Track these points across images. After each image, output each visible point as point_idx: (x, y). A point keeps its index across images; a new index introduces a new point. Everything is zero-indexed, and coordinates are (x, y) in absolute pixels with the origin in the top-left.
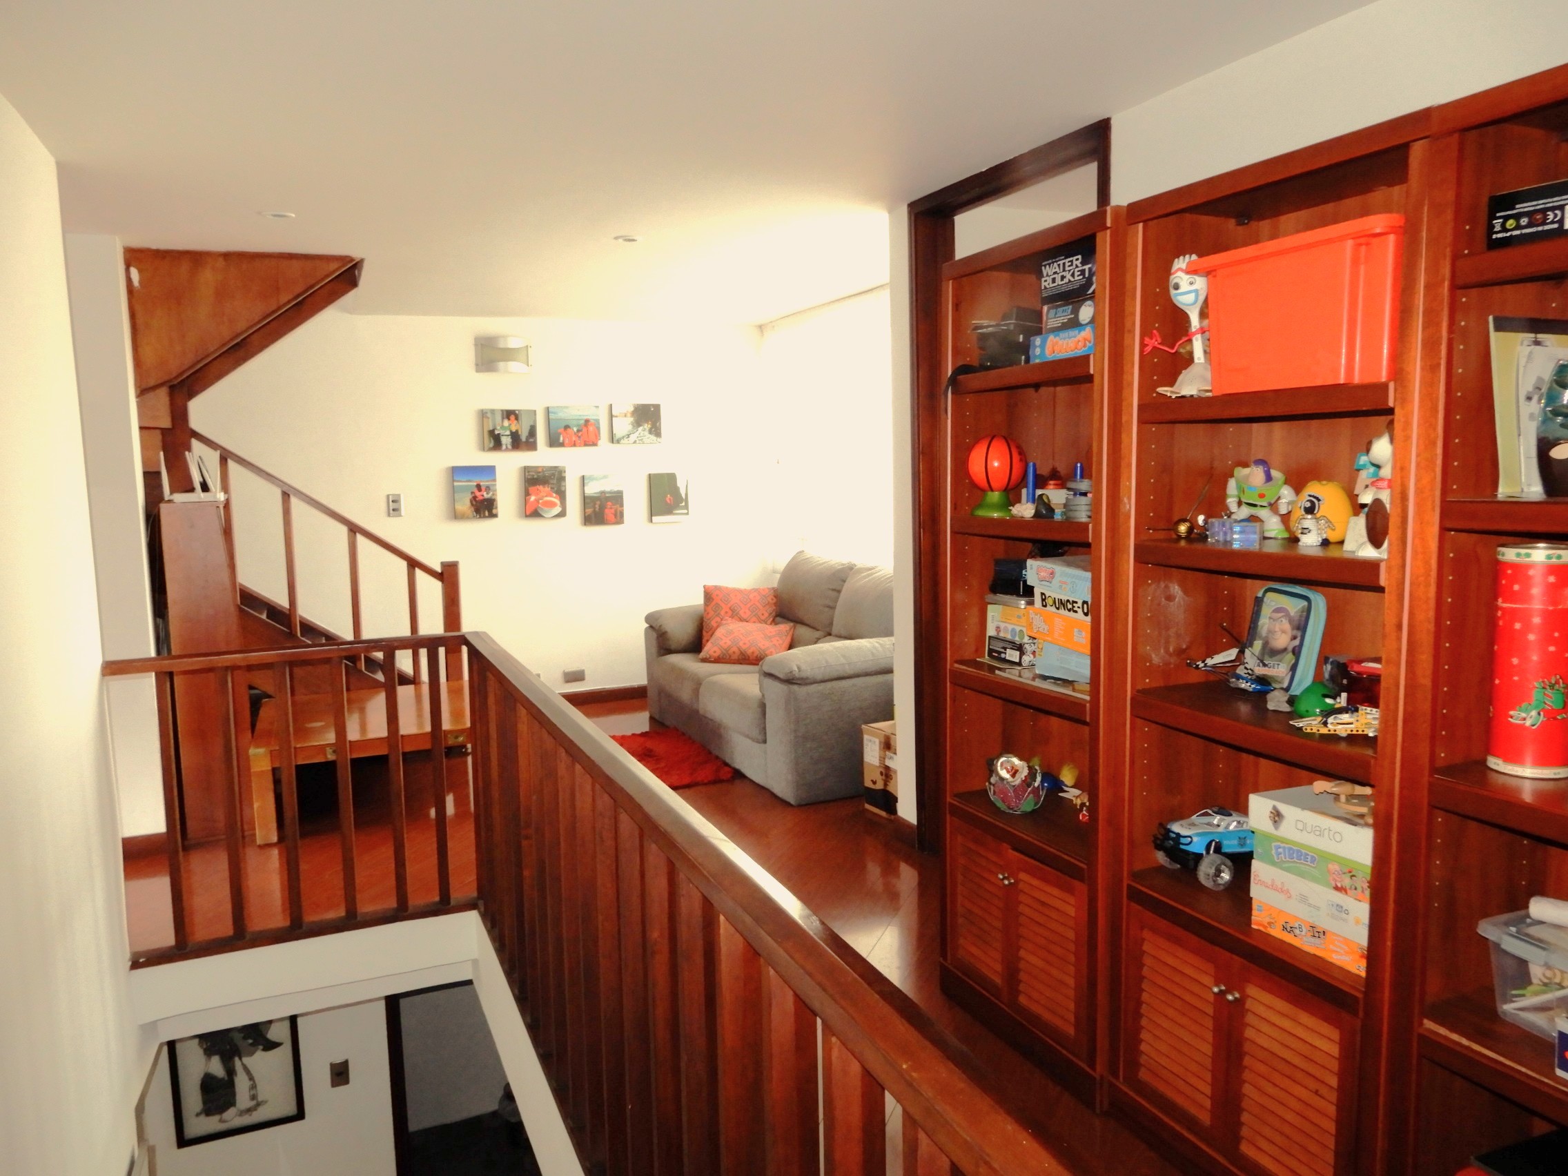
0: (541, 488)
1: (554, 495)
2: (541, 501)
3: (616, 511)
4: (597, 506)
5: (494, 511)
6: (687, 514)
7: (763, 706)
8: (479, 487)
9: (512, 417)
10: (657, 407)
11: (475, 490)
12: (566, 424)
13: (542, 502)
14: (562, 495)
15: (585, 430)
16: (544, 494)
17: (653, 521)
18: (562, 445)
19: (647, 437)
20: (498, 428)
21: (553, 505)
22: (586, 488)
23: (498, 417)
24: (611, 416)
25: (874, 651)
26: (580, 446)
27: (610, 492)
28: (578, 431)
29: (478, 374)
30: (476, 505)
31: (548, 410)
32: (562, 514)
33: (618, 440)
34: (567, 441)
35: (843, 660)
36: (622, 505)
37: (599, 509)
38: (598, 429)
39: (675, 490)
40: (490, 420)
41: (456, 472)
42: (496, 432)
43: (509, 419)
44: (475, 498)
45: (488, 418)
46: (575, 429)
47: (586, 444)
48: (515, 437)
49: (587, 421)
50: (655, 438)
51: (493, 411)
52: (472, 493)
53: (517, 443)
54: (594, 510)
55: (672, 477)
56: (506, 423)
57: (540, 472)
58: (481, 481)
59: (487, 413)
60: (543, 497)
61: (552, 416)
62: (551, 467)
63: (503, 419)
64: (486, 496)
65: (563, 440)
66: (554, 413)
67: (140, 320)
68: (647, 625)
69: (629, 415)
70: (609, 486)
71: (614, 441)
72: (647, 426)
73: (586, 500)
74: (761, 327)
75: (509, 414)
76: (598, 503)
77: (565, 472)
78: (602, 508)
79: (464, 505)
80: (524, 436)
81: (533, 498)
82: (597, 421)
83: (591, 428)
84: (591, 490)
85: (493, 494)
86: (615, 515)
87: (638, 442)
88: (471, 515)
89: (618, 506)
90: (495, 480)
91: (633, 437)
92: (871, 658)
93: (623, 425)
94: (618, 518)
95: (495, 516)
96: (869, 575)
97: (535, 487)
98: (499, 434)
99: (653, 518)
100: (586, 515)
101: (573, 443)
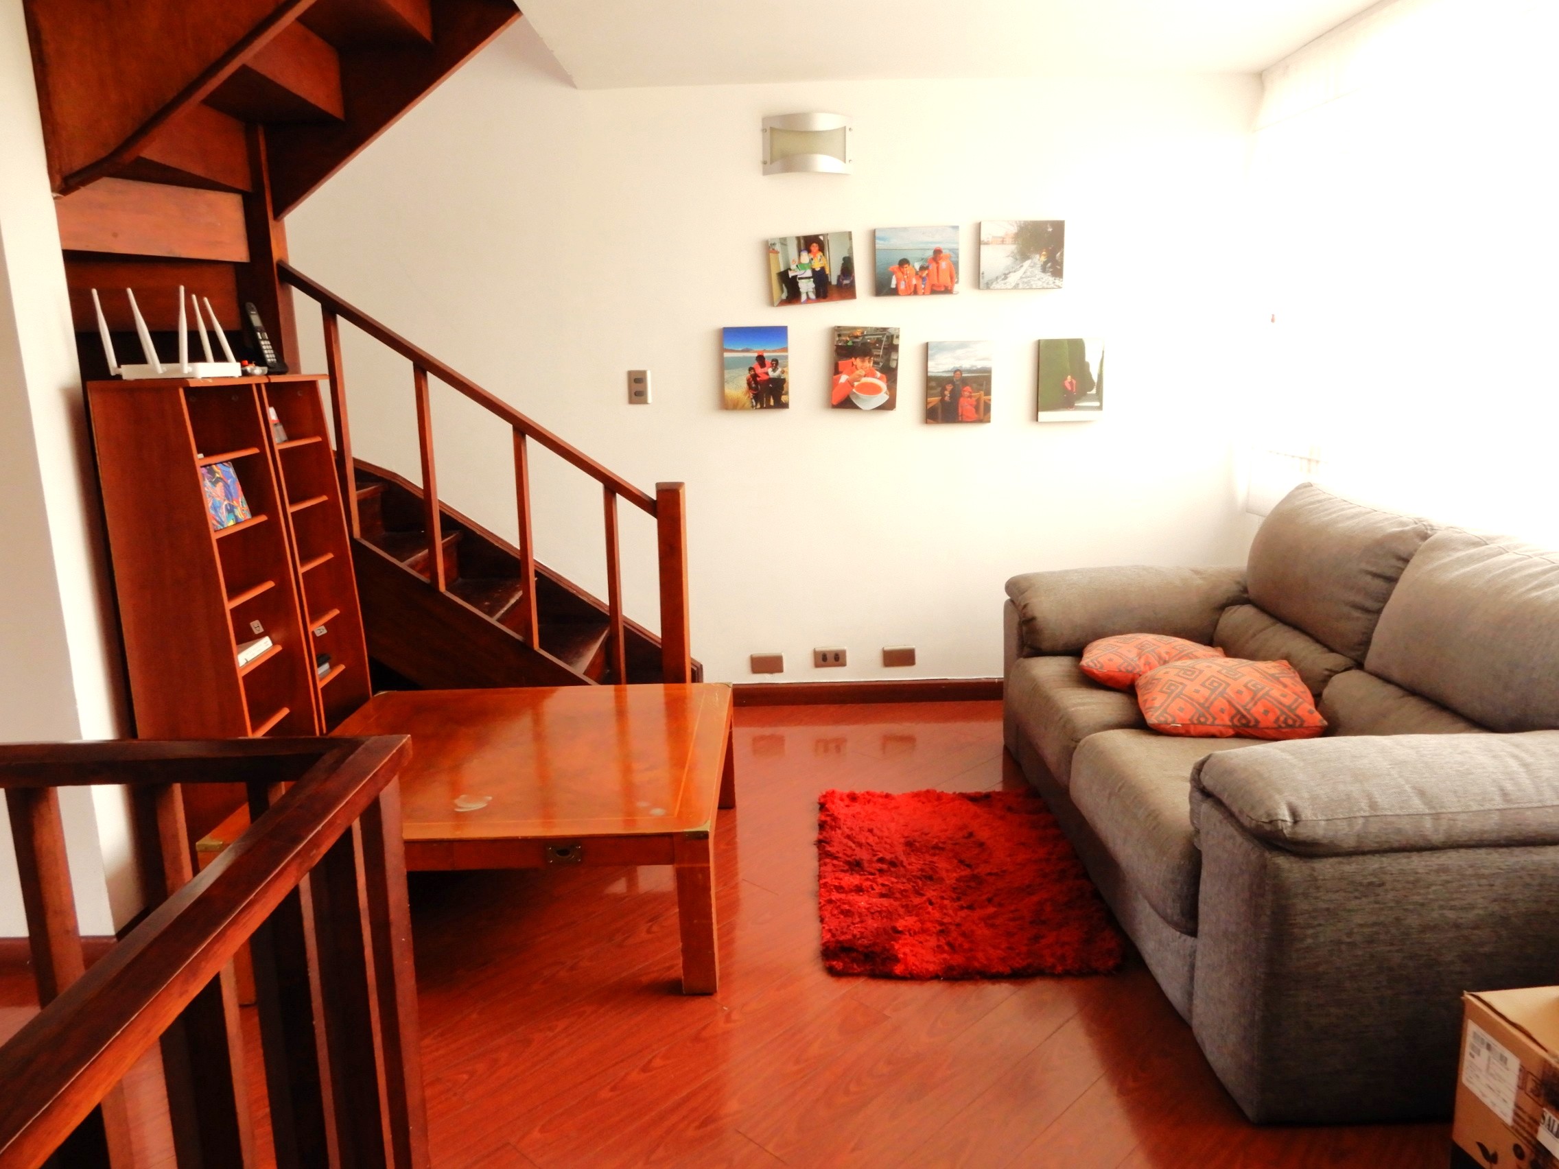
0: (858, 362)
1: (879, 374)
2: (856, 384)
3: (978, 401)
4: (947, 393)
5: (783, 398)
6: (1100, 408)
7: (1193, 861)
8: (761, 360)
9: (815, 247)
10: (1059, 227)
11: (755, 364)
12: (902, 258)
13: (858, 386)
14: (890, 373)
15: (933, 266)
16: (863, 371)
17: (1040, 419)
18: (894, 292)
19: (1038, 277)
20: (793, 267)
21: (875, 390)
22: (930, 364)
23: (793, 249)
24: (979, 243)
25: (1509, 786)
26: (924, 294)
27: (969, 371)
28: (922, 268)
29: (766, 177)
30: (756, 389)
31: (873, 235)
32: (889, 405)
33: (987, 284)
34: (902, 286)
35: (1417, 805)
36: (988, 393)
37: (951, 397)
38: (956, 264)
39: (1081, 368)
40: (780, 255)
41: (731, 335)
42: (791, 274)
43: (809, 251)
44: (755, 376)
45: (777, 252)
46: (917, 266)
47: (934, 291)
48: (820, 278)
49: (938, 252)
50: (1051, 279)
51: (784, 241)
52: (751, 369)
53: (825, 289)
54: (942, 401)
55: (1076, 347)
56: (805, 258)
57: (857, 337)
58: (765, 351)
59: (774, 244)
60: (860, 376)
61: (880, 245)
62: (877, 329)
63: (800, 251)
64: (772, 374)
65: (897, 285)
66: (883, 239)
67: (50, 49)
68: (1008, 598)
69: (1009, 240)
70: (968, 361)
71: (981, 286)
72: (1039, 259)
73: (932, 384)
74: (1260, 78)
75: (810, 243)
76: (949, 387)
77: (898, 337)
78: (956, 395)
79: (738, 387)
80: (834, 276)
81: (844, 378)
82: (955, 252)
83: (943, 265)
84: (941, 365)
85: (783, 372)
86: (977, 408)
87: (1021, 286)
88: (748, 404)
89: (982, 392)
90: (785, 350)
91: (1013, 278)
92: (1498, 803)
93: (996, 258)
94: (982, 414)
95: (785, 406)
96: (1471, 559)
97: (850, 360)
98: (795, 277)
99: (1041, 414)
100: (929, 407)
101: (912, 289)
